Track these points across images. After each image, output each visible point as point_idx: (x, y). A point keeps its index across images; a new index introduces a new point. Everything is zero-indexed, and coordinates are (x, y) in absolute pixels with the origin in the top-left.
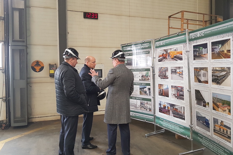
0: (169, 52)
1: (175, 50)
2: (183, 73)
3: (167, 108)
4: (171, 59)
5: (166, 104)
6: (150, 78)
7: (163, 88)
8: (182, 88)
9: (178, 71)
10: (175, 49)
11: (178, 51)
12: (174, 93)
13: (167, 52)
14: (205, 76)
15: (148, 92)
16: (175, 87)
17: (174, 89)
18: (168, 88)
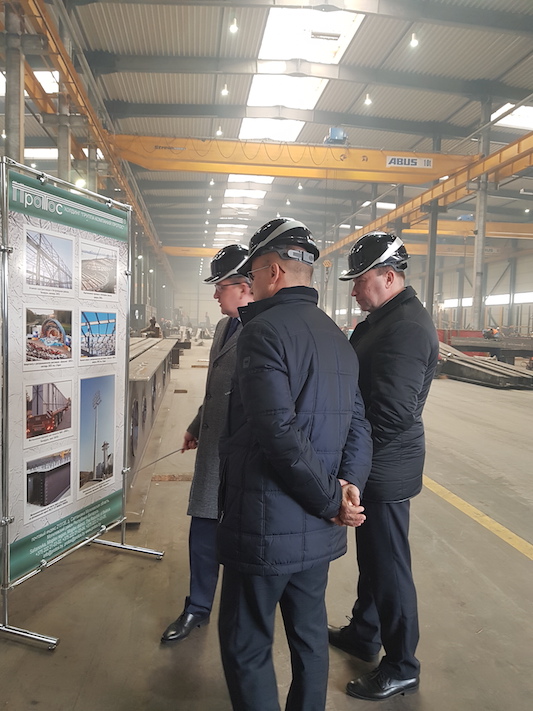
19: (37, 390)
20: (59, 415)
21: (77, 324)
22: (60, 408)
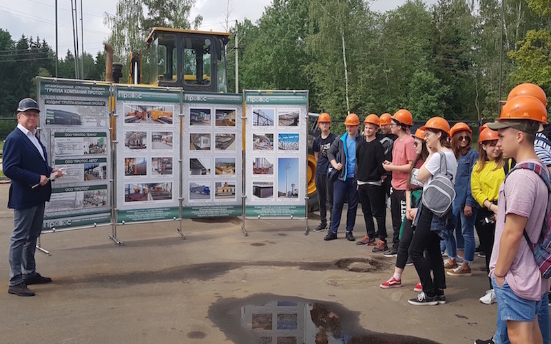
0: (148, 110)
1: (162, 110)
2: (173, 141)
3: (141, 192)
4: (153, 122)
5: (140, 186)
6: (106, 149)
7: (134, 164)
8: (170, 159)
9: (164, 137)
10: (160, 108)
11: (166, 111)
12: (156, 168)
13: (145, 110)
14: (207, 143)
15: (101, 174)
16: (159, 158)
17: (156, 162)
18: (145, 163)
19: (257, 159)
20: (267, 169)
21: (276, 138)
22: (268, 167)
